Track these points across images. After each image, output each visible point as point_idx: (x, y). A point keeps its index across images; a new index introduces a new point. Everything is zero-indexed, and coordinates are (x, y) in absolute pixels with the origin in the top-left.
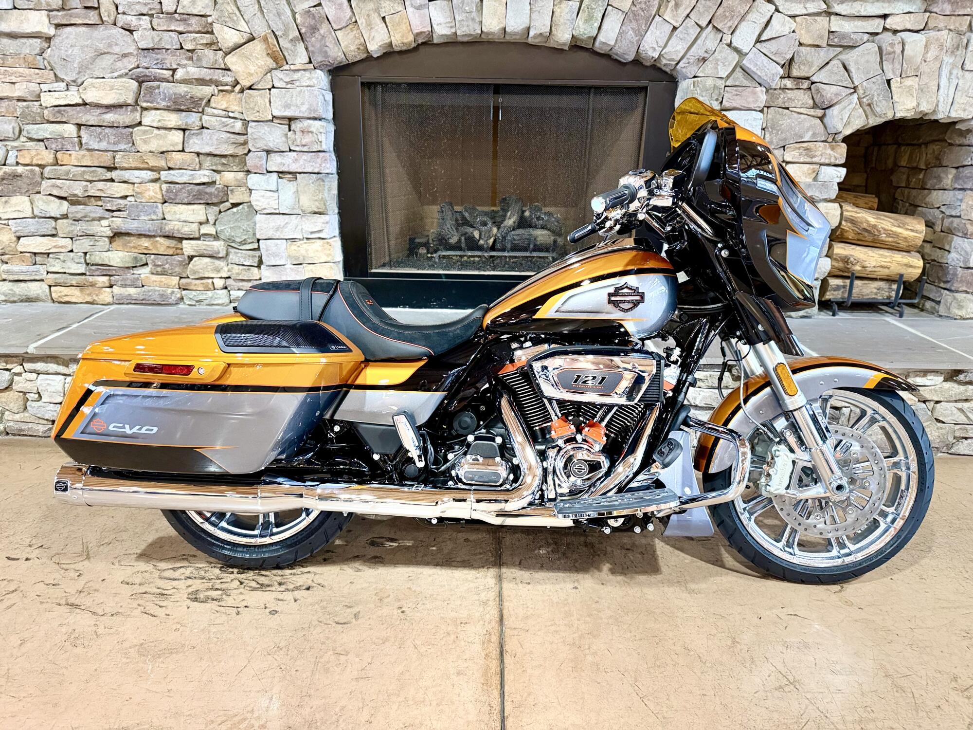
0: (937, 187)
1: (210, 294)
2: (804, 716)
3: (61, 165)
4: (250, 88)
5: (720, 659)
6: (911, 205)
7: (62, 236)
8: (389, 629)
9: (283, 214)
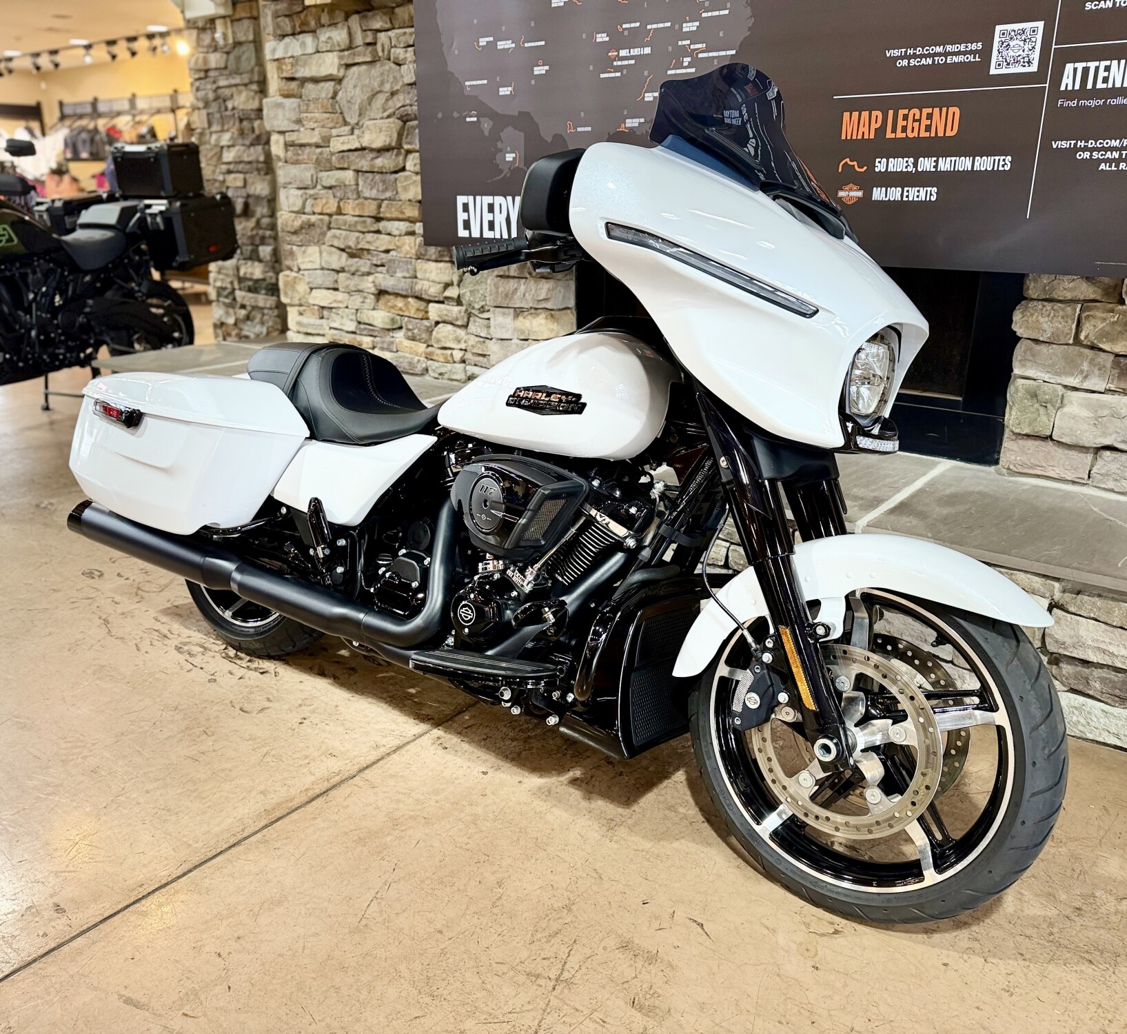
1: (448, 365)
3: (345, 215)
7: (342, 290)
9: (514, 277)
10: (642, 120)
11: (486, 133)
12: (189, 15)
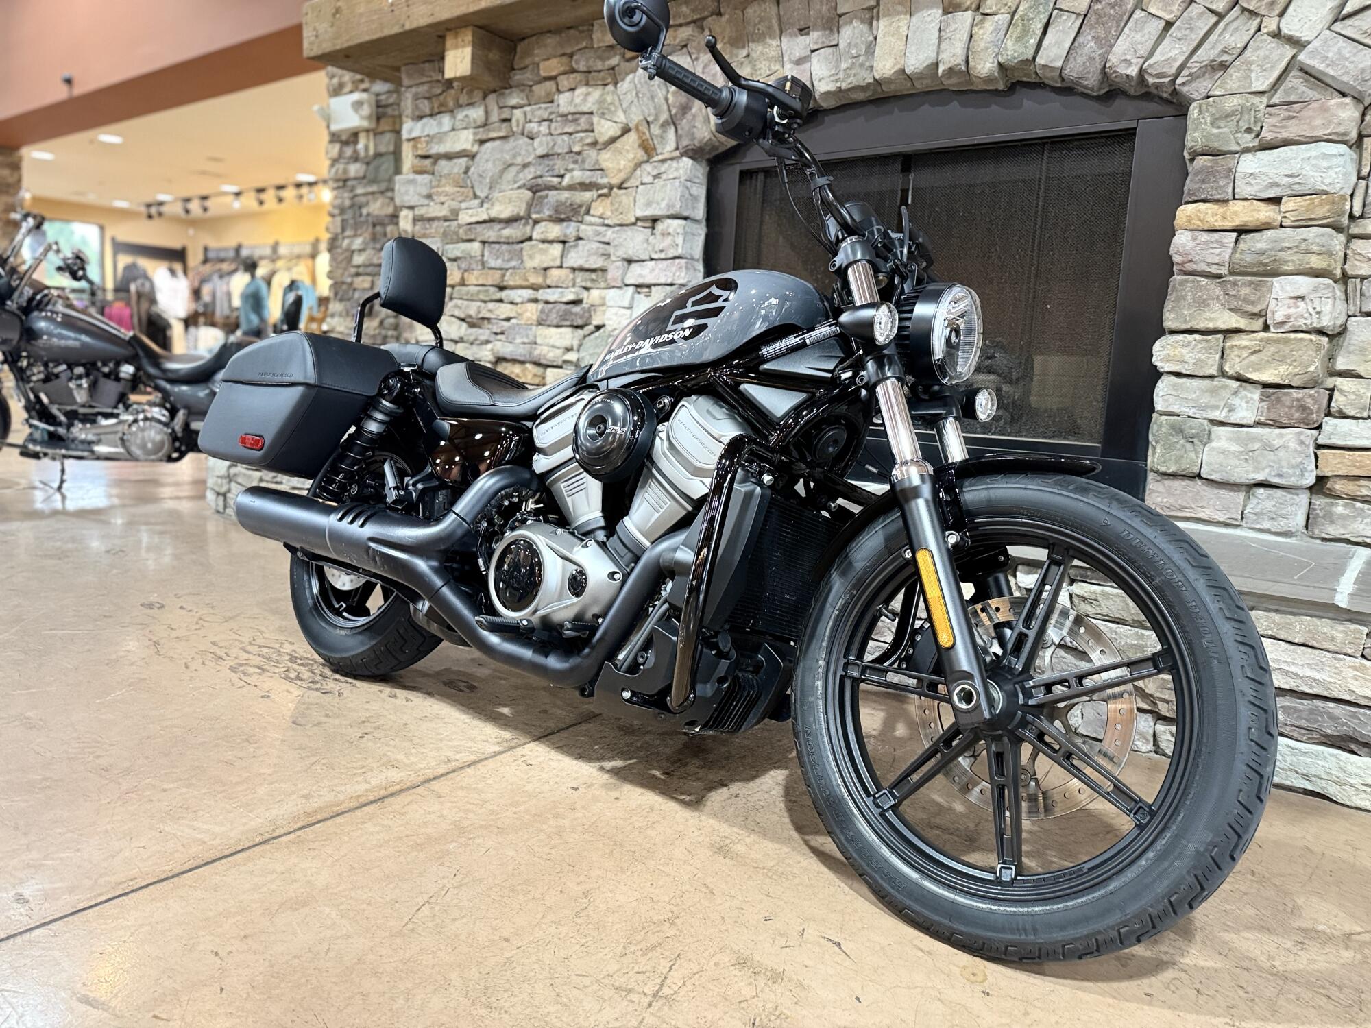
4: (620, 187)
12: (334, 128)
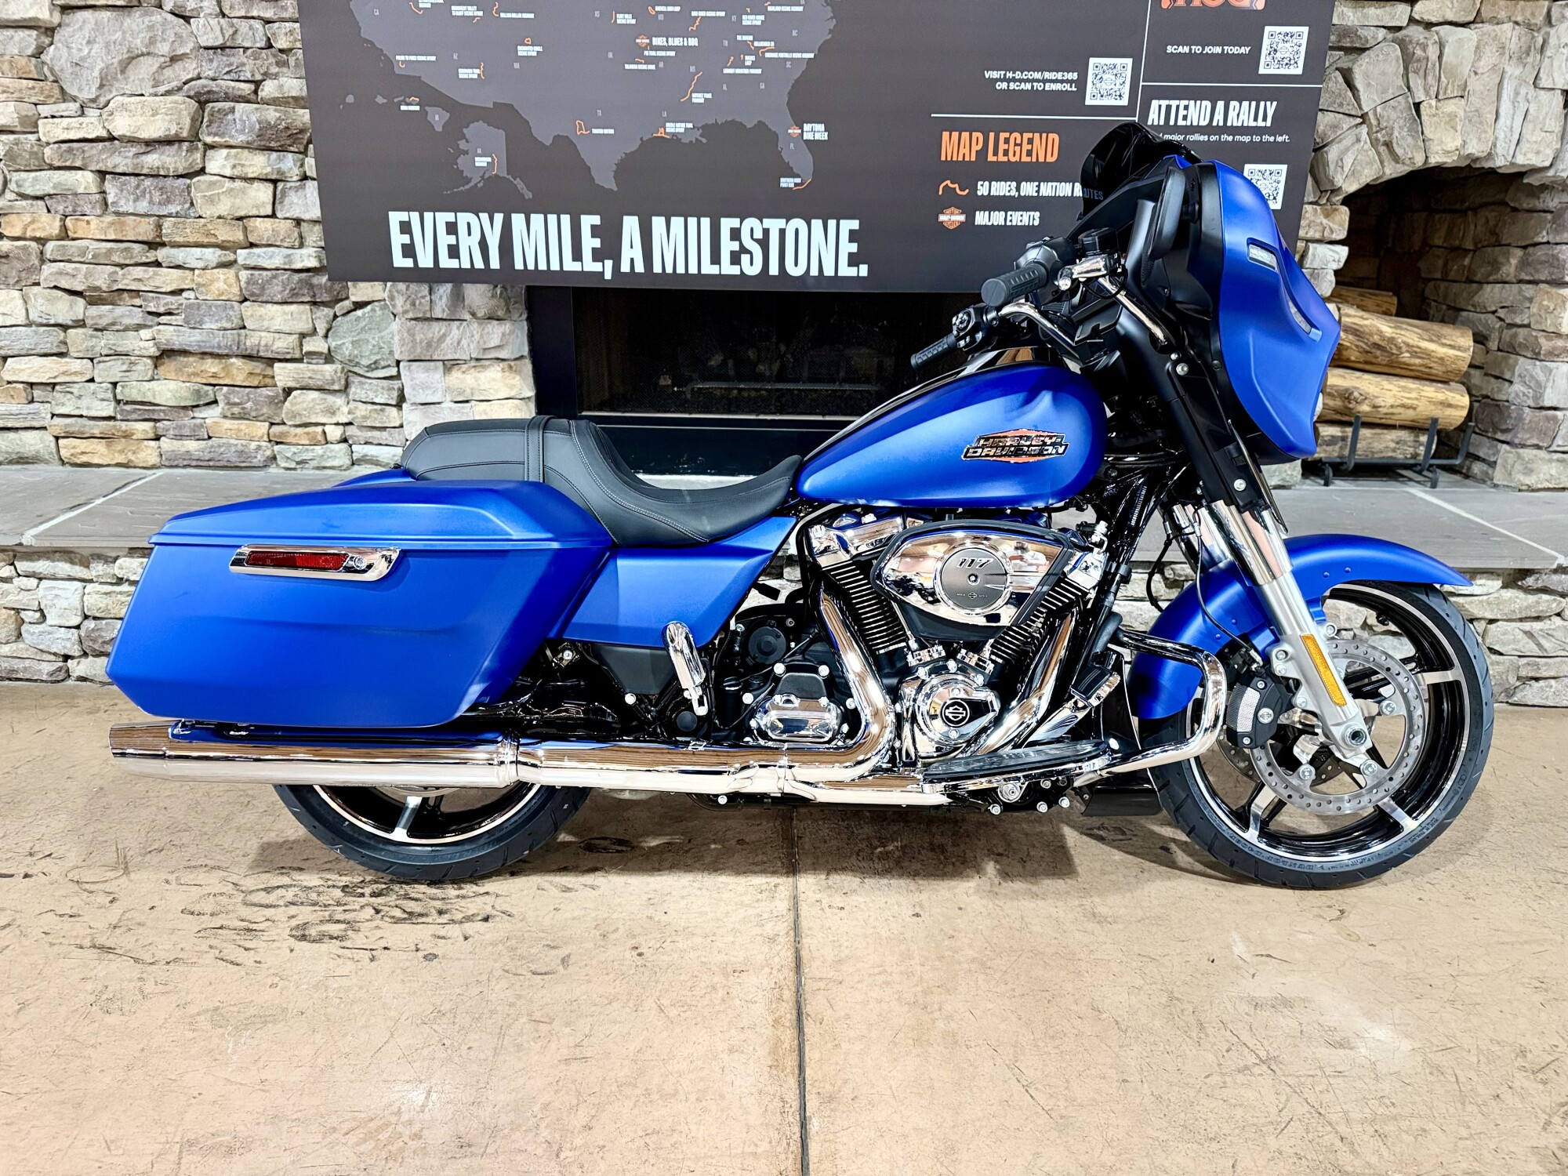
0: (1491, 278)
1: (319, 450)
2: (1283, 1113)
3: (74, 239)
5: (1151, 1025)
6: (1449, 307)
7: (76, 355)
8: (618, 982)
9: (438, 319)
10: (690, 125)
11: (439, 128)
